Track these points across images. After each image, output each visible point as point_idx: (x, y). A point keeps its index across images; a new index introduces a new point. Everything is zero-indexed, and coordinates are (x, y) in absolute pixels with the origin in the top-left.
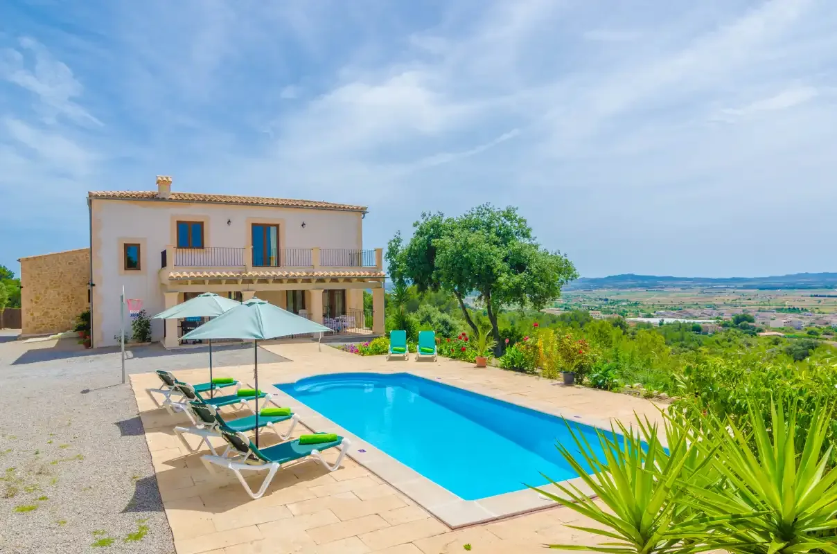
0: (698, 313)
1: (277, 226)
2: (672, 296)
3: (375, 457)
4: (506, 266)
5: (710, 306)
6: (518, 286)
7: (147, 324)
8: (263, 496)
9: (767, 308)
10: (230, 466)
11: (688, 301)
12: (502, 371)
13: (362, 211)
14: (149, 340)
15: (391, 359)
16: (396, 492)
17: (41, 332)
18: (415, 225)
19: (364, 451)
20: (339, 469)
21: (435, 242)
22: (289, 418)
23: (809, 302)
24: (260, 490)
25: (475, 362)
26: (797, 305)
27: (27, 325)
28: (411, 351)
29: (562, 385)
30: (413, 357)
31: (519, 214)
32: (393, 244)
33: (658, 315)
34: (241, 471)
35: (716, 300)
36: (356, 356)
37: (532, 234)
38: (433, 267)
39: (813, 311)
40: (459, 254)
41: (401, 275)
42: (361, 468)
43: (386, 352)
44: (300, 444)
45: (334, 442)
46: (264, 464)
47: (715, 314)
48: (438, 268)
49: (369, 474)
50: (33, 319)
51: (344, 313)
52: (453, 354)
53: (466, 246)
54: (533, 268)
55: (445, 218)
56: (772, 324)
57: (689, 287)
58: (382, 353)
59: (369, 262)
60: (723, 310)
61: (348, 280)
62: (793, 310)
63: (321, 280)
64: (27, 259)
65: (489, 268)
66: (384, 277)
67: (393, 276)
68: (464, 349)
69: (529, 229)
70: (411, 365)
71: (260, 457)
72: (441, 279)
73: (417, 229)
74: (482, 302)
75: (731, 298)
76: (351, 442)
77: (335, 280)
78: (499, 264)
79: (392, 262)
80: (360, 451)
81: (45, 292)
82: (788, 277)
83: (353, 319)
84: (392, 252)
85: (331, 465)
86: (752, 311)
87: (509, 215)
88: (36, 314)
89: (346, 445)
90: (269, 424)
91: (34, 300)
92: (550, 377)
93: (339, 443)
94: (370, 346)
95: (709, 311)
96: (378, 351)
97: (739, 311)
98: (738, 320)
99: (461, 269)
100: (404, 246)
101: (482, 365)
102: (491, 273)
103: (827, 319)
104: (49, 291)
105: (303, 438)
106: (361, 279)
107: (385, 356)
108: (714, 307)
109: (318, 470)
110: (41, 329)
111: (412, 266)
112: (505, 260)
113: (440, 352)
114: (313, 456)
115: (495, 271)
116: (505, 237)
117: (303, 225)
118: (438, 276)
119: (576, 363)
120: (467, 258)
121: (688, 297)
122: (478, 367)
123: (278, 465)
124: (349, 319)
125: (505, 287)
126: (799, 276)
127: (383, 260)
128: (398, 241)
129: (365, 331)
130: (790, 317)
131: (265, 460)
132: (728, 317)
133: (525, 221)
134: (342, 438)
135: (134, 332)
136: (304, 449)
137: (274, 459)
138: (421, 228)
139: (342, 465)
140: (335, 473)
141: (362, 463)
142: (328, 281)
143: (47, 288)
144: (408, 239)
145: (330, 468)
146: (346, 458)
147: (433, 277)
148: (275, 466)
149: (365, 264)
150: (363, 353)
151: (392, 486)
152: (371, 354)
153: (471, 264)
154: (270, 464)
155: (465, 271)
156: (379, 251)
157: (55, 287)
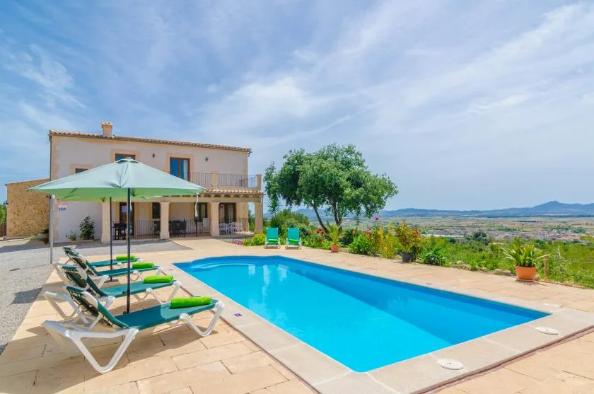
0: (453, 231)
1: (188, 160)
2: (438, 222)
3: (253, 321)
4: (349, 183)
5: (459, 227)
6: (358, 197)
7: (91, 227)
8: (113, 369)
9: (493, 229)
10: (67, 334)
11: (446, 224)
12: (351, 254)
13: (248, 151)
14: (93, 238)
15: (267, 248)
16: (272, 361)
17: (20, 235)
18: (284, 157)
19: (240, 315)
20: (211, 334)
21: (299, 168)
22: (171, 285)
23: (517, 225)
24: (111, 362)
25: (330, 249)
26: (510, 227)
27: (11, 231)
28: (282, 244)
29: (401, 263)
30: (283, 247)
31: (357, 150)
32: (269, 171)
33: (429, 233)
34: (83, 339)
35: (463, 224)
36: (242, 246)
37: (365, 164)
38: (297, 186)
39: (519, 230)
40: (315, 176)
41: (274, 191)
42: (236, 333)
43: (264, 244)
44: (171, 308)
45: (208, 305)
46: (117, 330)
47: (462, 232)
48: (301, 186)
49: (243, 339)
50: (15, 226)
51: (235, 220)
52: (313, 245)
53: (321, 170)
54: (368, 184)
55: (305, 154)
56: (497, 238)
57: (446, 216)
58: (260, 244)
59: (252, 184)
60: (467, 229)
61: (237, 196)
62: (508, 230)
63: (218, 196)
64: (12, 184)
65: (337, 185)
66: (263, 194)
67: (269, 193)
68: (320, 240)
69: (364, 161)
70: (282, 251)
71: (114, 322)
72: (303, 193)
73: (286, 160)
74: (330, 212)
75: (471, 222)
76: (226, 305)
77: (227, 196)
78: (344, 182)
79: (268, 184)
80: (236, 315)
81: (25, 208)
82: (504, 210)
83: (241, 224)
84: (268, 177)
85: (203, 330)
86: (484, 230)
87: (350, 151)
88: (17, 223)
89: (220, 309)
90: (149, 290)
91: (17, 213)
92: (389, 258)
93: (212, 307)
94: (252, 240)
95: (459, 230)
96: (258, 243)
97: (477, 230)
98: (476, 236)
99: (317, 186)
100: (276, 173)
101: (335, 251)
102: (339, 188)
103: (528, 235)
104: (27, 207)
105: (174, 302)
106: (246, 196)
107: (262, 246)
108: (462, 228)
109: (187, 335)
110: (21, 233)
111: (282, 185)
112: (348, 180)
113: (303, 244)
114: (182, 320)
115: (341, 186)
116: (347, 165)
117: (207, 159)
118: (301, 191)
119: (412, 245)
120: (321, 178)
121: (446, 222)
122: (333, 252)
123: (137, 331)
124: (238, 224)
125: (349, 198)
126: (511, 209)
127: (262, 182)
128: (272, 169)
129: (249, 233)
130: (507, 234)
131: (121, 326)
132: (470, 234)
133: (360, 155)
134: (216, 301)
135: (81, 232)
136: (174, 313)
137: (132, 324)
138: (288, 160)
139: (214, 329)
140: (207, 339)
141: (236, 327)
142: (223, 196)
143: (26, 204)
144: (279, 167)
145: (200, 333)
146: (219, 322)
147: (297, 192)
148: (133, 332)
149: (250, 186)
150: (246, 244)
151: (266, 352)
152: (253, 245)
153: (324, 182)
154: (127, 330)
155: (320, 187)
156: (259, 176)
157: (32, 204)
